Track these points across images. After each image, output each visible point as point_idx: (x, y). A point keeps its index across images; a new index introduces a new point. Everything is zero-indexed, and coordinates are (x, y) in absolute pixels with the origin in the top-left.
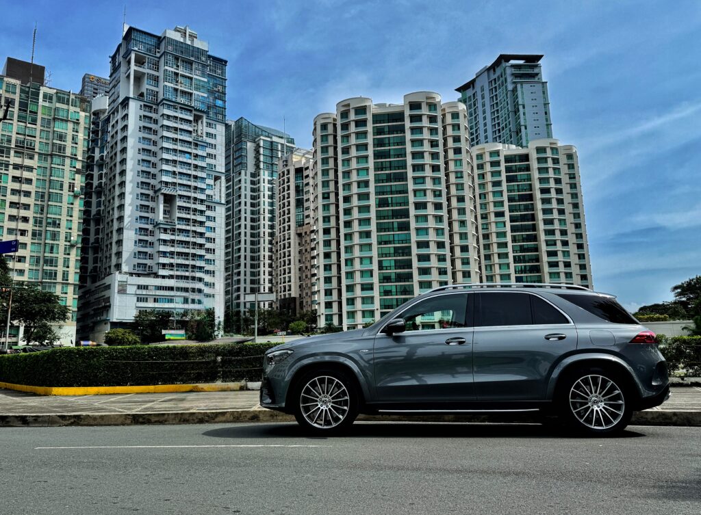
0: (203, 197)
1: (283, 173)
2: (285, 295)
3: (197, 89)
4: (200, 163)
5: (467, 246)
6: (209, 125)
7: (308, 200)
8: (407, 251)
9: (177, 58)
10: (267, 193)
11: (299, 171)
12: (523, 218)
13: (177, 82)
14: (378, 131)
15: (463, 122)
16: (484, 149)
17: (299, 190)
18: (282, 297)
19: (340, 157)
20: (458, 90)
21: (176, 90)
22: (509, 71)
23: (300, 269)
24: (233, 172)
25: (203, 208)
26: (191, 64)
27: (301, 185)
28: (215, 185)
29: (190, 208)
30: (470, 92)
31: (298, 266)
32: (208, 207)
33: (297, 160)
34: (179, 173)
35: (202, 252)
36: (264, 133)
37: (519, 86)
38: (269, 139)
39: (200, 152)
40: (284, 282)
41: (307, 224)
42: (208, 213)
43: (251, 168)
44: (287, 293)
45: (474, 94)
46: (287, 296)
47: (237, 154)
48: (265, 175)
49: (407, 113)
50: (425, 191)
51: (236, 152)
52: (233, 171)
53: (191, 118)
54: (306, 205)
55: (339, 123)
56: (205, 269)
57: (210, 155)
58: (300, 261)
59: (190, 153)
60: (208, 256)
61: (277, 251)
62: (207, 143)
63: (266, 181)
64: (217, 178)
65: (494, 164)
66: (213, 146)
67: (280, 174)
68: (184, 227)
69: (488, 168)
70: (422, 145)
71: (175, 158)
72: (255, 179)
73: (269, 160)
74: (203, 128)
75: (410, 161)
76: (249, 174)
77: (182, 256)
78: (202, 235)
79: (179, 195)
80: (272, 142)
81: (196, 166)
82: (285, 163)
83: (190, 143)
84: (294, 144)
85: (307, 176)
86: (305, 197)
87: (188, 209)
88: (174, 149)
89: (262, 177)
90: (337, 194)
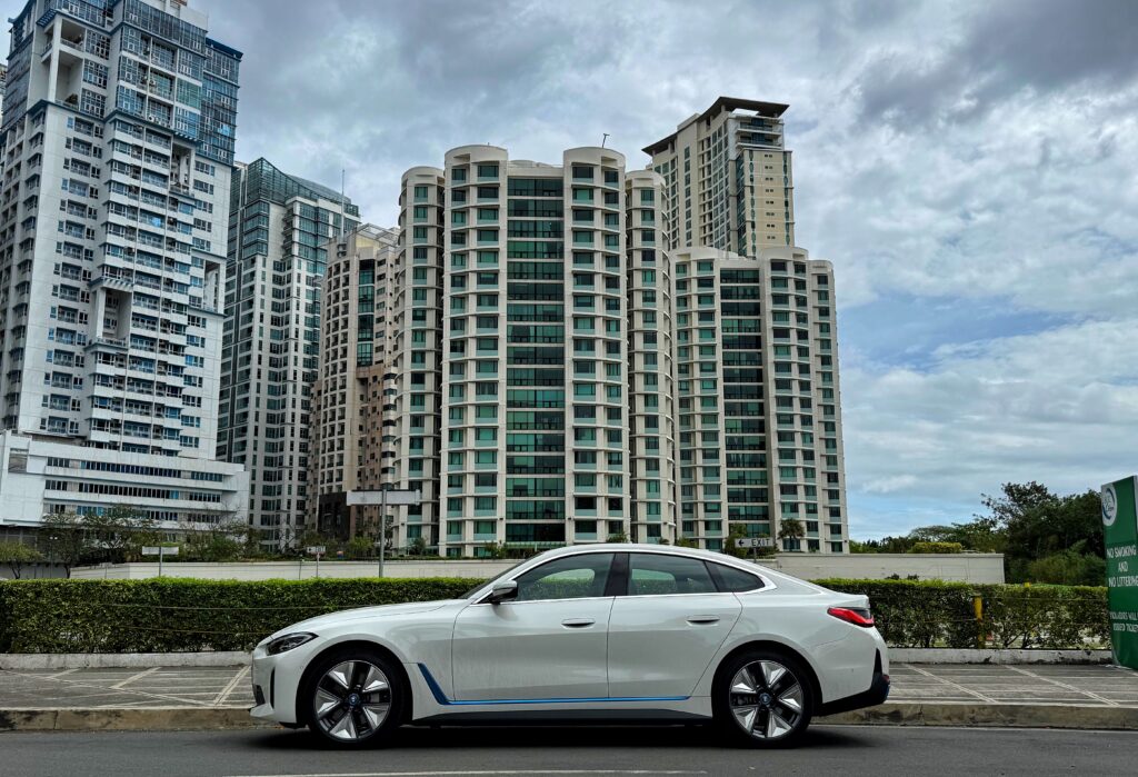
0: (184, 300)
1: (338, 267)
2: (330, 488)
3: (183, 100)
4: (180, 237)
5: (656, 417)
6: (199, 167)
7: (380, 320)
8: (557, 421)
9: (146, 38)
10: (304, 300)
11: (367, 266)
12: (744, 376)
13: (144, 82)
14: (518, 208)
15: (658, 206)
16: (689, 255)
17: (365, 301)
18: (326, 492)
19: (449, 248)
20: (648, 150)
21: (142, 97)
22: (733, 128)
23: (360, 443)
24: (240, 258)
25: (182, 319)
26: (174, 52)
27: (370, 292)
28: (206, 278)
29: (156, 319)
31: (358, 436)
32: (192, 320)
33: (364, 248)
34: (139, 251)
35: (176, 402)
36: (302, 190)
37: (747, 154)
38: (312, 203)
39: (181, 216)
40: (331, 465)
41: (377, 363)
42: (191, 330)
43: (274, 252)
44: (335, 484)
45: (673, 161)
46: (335, 490)
47: (249, 226)
48: (301, 269)
49: (569, 181)
50: (592, 319)
51: (246, 221)
52: (240, 255)
53: (168, 152)
54: (377, 327)
55: (449, 185)
56: (181, 433)
57: (199, 223)
58: (361, 428)
59: (162, 217)
60: (188, 411)
61: (319, 408)
62: (196, 200)
63: (303, 279)
64: (211, 267)
65: (706, 282)
66: (209, 207)
67: (330, 269)
68: (143, 354)
69: (694, 289)
70: (591, 240)
71: (132, 223)
72: (281, 274)
73: (311, 242)
74: (190, 172)
75: (569, 266)
76: (270, 264)
77: (137, 407)
78: (177, 370)
79: (136, 293)
80: (317, 209)
81: (172, 242)
82: (341, 249)
83: (163, 197)
84: (357, 216)
85: (382, 277)
86: (377, 314)
87: (153, 320)
88: (132, 207)
89: (295, 271)
90: (439, 314)
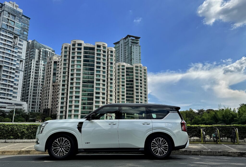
0: (15, 68)
1: (49, 62)
2: (45, 108)
3: (17, 26)
4: (14, 54)
5: (112, 95)
6: (20, 41)
8: (92, 95)
9: (9, 13)
10: (42, 69)
11: (55, 62)
12: (130, 87)
13: (8, 22)
14: (85, 53)
15: (114, 54)
16: (120, 64)
17: (54, 69)
18: (44, 108)
19: (71, 59)
20: (114, 44)
21: (8, 25)
22: (130, 40)
23: (52, 98)
24: (29, 60)
25: (14, 72)
26: (15, 17)
27: (56, 68)
28: (20, 63)
29: (8, 71)
30: (118, 45)
32: (16, 72)
33: (55, 58)
34: (5, 57)
35: (12, 89)
36: (43, 47)
37: (133, 46)
38: (45, 49)
39: (15, 50)
40: (46, 103)
41: (57, 82)
42: (16, 74)
43: (36, 59)
44: (46, 107)
46: (46, 108)
47: (31, 53)
48: (42, 62)
49: (96, 48)
50: (100, 75)
51: (31, 52)
53: (13, 37)
54: (57, 75)
55: (71, 47)
56: (13, 95)
57: (19, 52)
58: (52, 95)
59: (11, 50)
60: (15, 91)
61: (44, 91)
62: (19, 47)
63: (42, 65)
64: (21, 61)
65: (123, 69)
66: (21, 49)
67: (48, 63)
68: (5, 78)
69: (121, 70)
70: (100, 60)
71: (4, 51)
72: (37, 63)
73: (44, 57)
74: (17, 41)
75: (96, 64)
76: (35, 61)
77: (3, 89)
78: (12, 82)
79: (4, 66)
80: (46, 51)
81: (13, 56)
82: (50, 59)
83: (11, 46)
84: (55, 52)
85: (58, 65)
86: (57, 72)
87: (7, 72)
88: (4, 48)
89: (40, 63)
90: (68, 73)
